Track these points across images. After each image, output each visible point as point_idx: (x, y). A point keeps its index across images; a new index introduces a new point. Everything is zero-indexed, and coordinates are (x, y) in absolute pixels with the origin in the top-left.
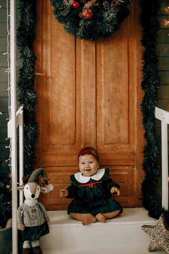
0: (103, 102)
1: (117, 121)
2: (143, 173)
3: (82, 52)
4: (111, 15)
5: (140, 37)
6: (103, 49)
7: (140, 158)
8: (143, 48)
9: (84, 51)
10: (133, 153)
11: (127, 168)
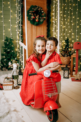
4: (42, 20)
5: (46, 25)
6: (38, 28)
8: (47, 28)
9: (34, 28)
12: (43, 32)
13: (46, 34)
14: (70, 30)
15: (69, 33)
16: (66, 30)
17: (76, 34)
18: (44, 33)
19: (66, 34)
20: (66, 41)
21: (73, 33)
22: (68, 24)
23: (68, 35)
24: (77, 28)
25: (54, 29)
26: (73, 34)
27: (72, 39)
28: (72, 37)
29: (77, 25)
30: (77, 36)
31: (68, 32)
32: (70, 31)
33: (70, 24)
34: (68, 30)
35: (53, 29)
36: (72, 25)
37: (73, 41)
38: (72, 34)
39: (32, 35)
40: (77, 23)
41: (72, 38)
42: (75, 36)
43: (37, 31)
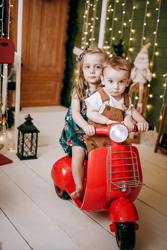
0: (43, 40)
1: (51, 52)
2: (62, 86)
3: (34, 4)
6: (46, 5)
7: (61, 76)
9: (36, 3)
10: (58, 73)
11: (53, 82)
12: (57, 17)
13: (67, 25)
14: (126, 21)
15: (122, 27)
16: (116, 19)
17: (143, 32)
18: (60, 19)
19: (114, 29)
20: (115, 47)
21: (133, 29)
22: (123, 4)
23: (120, 32)
24: (145, 18)
25: (87, 12)
26: (133, 31)
27: (129, 45)
28: (131, 39)
29: (148, 9)
30: (144, 38)
31: (121, 24)
32: (125, 24)
33: (126, 5)
34: (120, 20)
35: (84, 12)
36: (134, 8)
37: (131, 50)
38: (129, 31)
39: (28, 23)
40: (148, 5)
41: (130, 43)
42: (139, 38)
43: (42, 13)
